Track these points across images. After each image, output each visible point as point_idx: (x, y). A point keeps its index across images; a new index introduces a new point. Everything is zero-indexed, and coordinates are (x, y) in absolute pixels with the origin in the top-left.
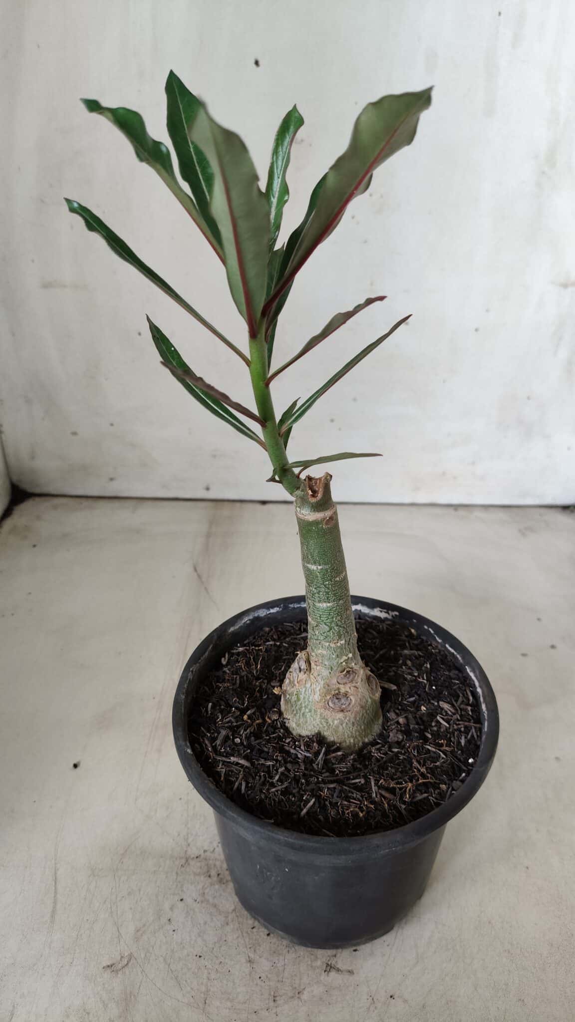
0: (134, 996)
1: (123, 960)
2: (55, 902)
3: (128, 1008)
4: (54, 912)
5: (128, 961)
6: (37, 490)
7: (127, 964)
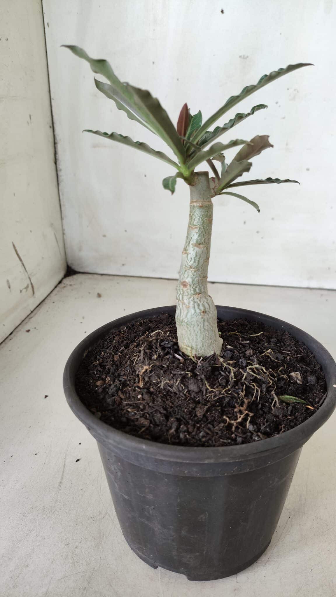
0: (106, 536)
1: (101, 514)
2: (62, 477)
3: (101, 542)
4: (60, 483)
5: (104, 516)
6: (81, 271)
7: (103, 517)
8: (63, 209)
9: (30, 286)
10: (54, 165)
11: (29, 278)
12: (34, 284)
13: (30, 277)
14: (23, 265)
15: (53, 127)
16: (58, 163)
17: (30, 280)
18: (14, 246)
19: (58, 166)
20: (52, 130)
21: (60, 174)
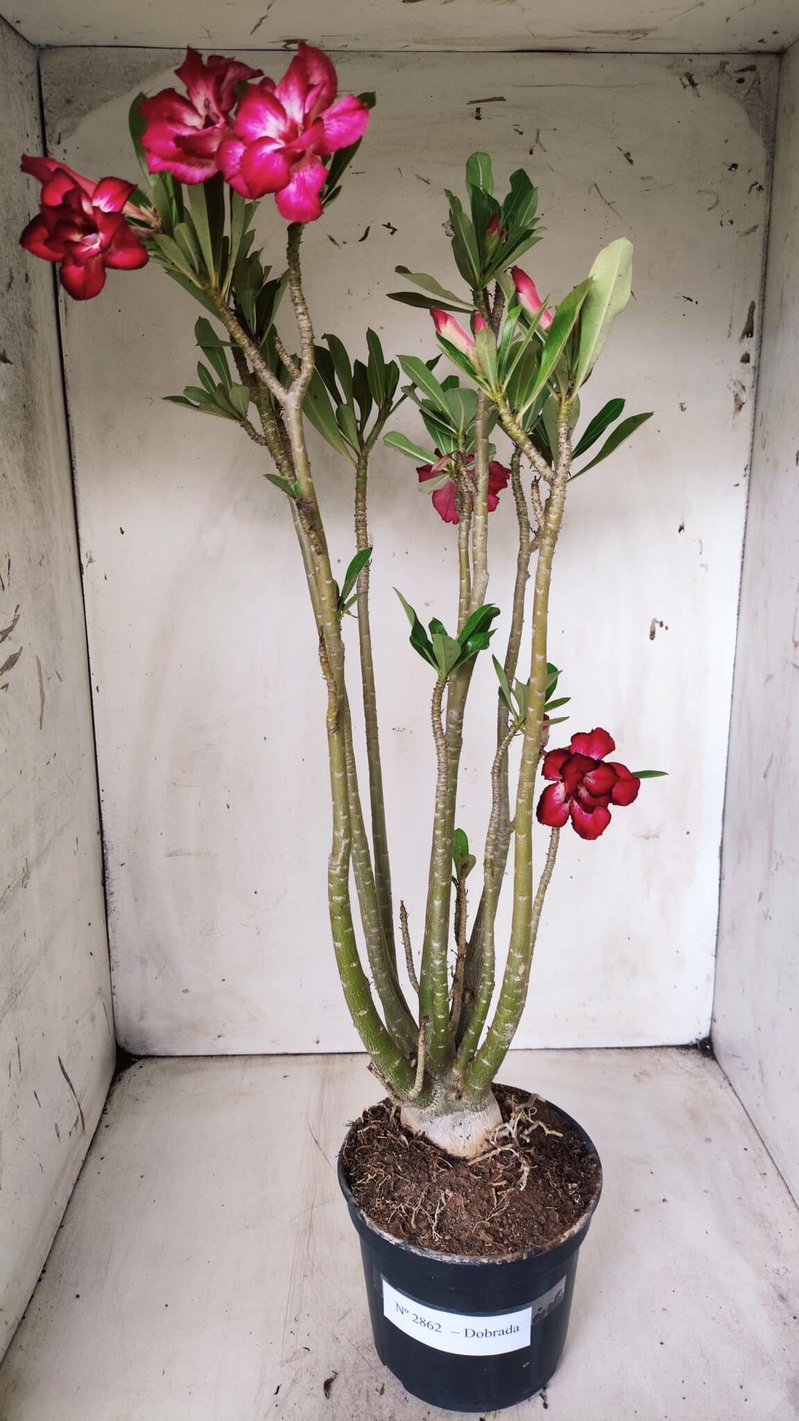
8: (113, 953)
9: (80, 1117)
10: (102, 887)
11: (79, 1105)
12: (83, 1112)
13: (80, 1101)
14: (71, 1086)
15: (101, 833)
16: (107, 883)
17: (80, 1107)
18: (60, 1061)
19: (107, 888)
20: (99, 836)
21: (110, 899)
